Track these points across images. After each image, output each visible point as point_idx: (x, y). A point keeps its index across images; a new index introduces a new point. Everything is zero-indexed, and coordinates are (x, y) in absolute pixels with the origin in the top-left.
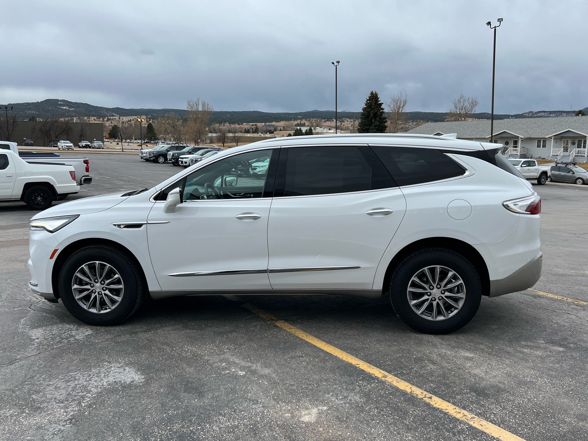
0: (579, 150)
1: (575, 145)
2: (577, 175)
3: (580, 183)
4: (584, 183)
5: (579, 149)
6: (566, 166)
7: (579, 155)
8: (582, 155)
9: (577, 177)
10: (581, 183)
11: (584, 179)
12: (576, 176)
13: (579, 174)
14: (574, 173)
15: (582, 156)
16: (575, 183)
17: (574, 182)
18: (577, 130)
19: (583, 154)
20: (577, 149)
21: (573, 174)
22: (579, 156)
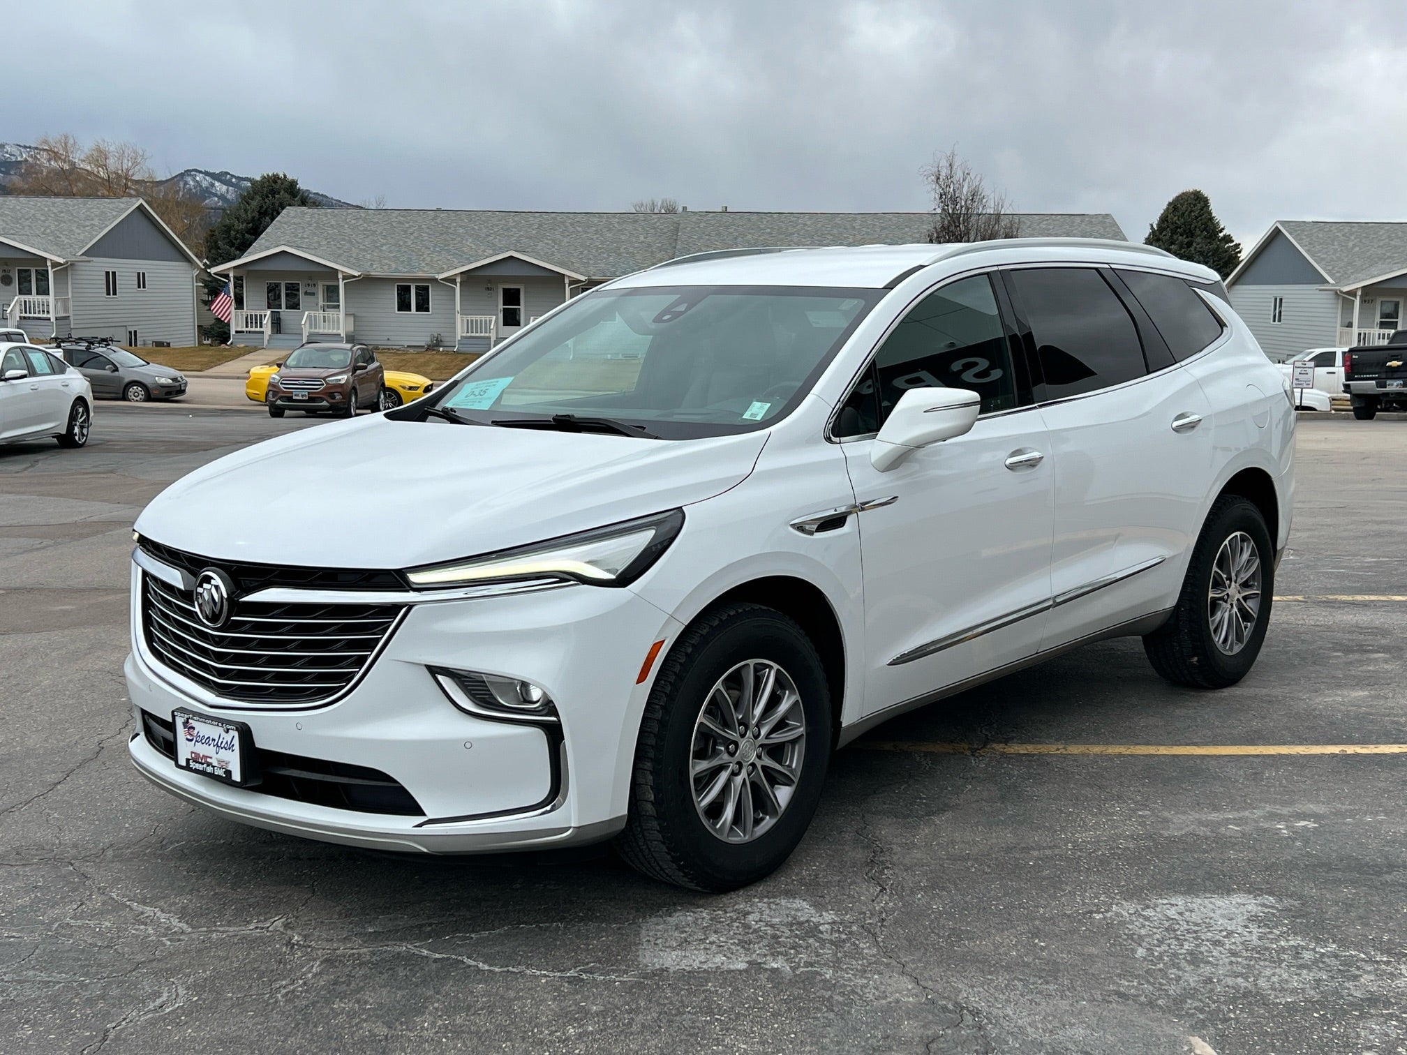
0: (25, 302)
1: (13, 285)
2: (126, 375)
3: (138, 399)
4: (149, 398)
5: (27, 298)
6: (88, 348)
7: (32, 315)
8: (40, 316)
9: (127, 380)
10: (140, 396)
11: (149, 385)
12: (123, 378)
13: (132, 371)
14: (116, 369)
15: (40, 319)
16: (125, 398)
17: (121, 395)
18: (14, 240)
19: (43, 311)
20: (20, 296)
21: (114, 371)
22: (29, 318)
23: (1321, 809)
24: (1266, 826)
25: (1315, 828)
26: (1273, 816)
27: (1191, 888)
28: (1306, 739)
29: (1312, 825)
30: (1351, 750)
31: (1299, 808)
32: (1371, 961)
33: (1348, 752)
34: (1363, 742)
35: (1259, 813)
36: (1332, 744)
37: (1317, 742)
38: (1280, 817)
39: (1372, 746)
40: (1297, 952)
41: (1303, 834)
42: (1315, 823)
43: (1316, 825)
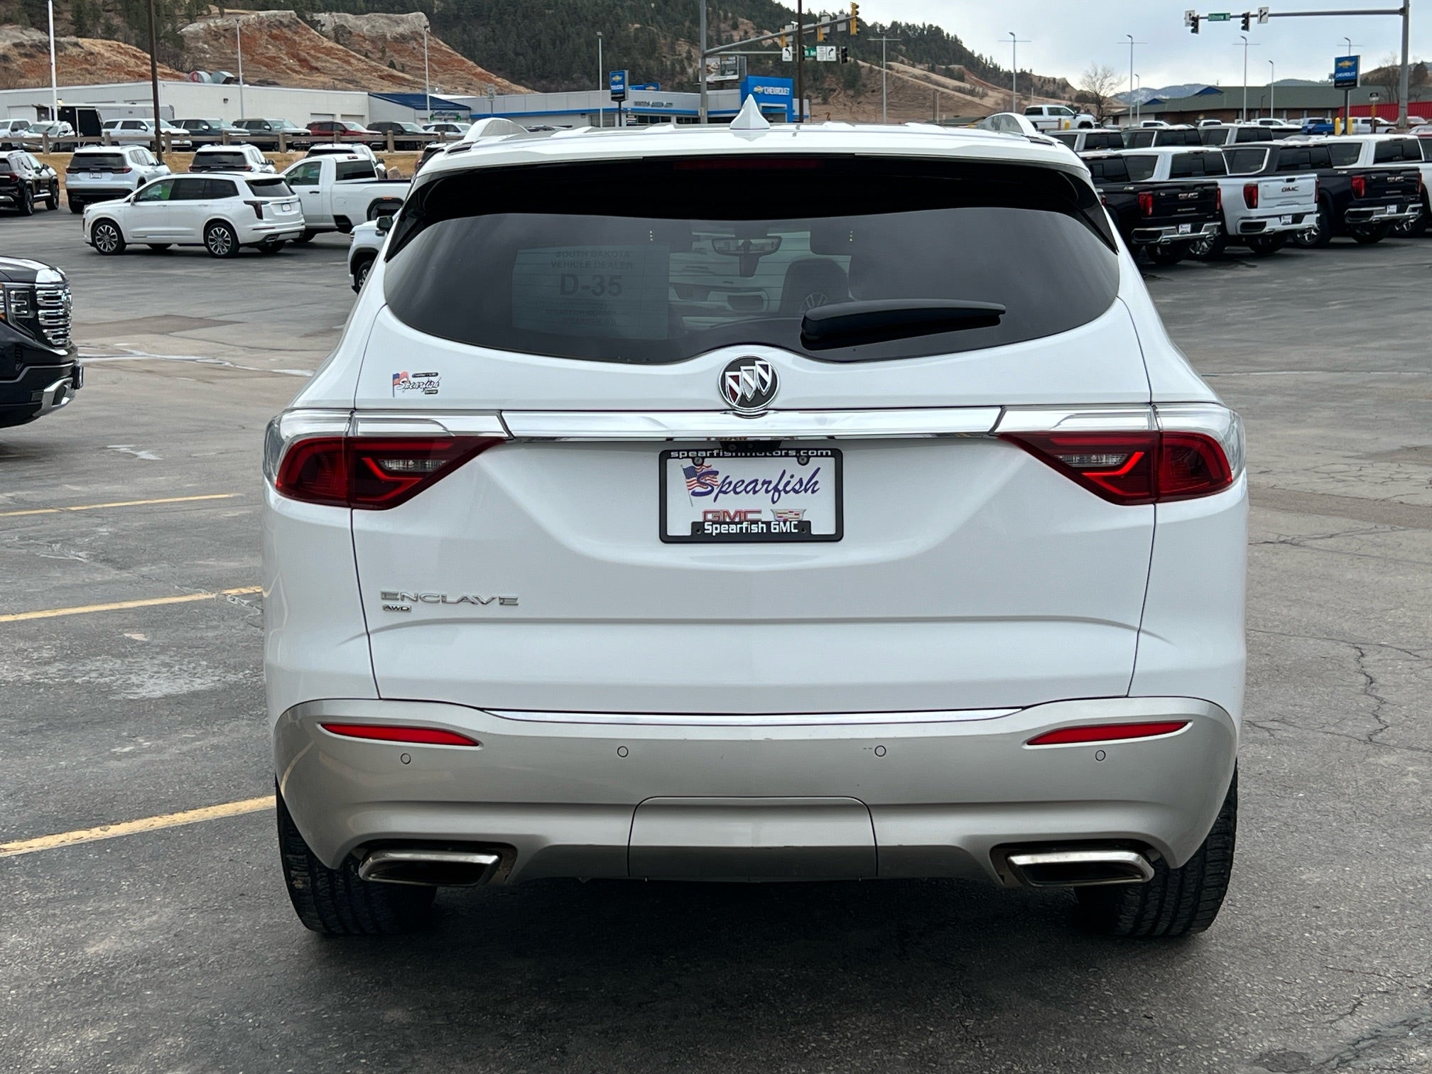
23: (113, 764)
24: (160, 742)
25: (114, 748)
26: (160, 750)
27: (195, 694)
28: (159, 838)
29: (118, 749)
30: (96, 833)
31: (137, 761)
32: (51, 678)
33: (97, 829)
34: (80, 847)
35: (174, 750)
36: (123, 837)
37: (142, 835)
38: (149, 750)
39: (69, 843)
40: (101, 675)
41: (123, 742)
42: (115, 753)
43: (113, 750)
